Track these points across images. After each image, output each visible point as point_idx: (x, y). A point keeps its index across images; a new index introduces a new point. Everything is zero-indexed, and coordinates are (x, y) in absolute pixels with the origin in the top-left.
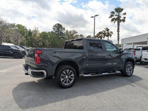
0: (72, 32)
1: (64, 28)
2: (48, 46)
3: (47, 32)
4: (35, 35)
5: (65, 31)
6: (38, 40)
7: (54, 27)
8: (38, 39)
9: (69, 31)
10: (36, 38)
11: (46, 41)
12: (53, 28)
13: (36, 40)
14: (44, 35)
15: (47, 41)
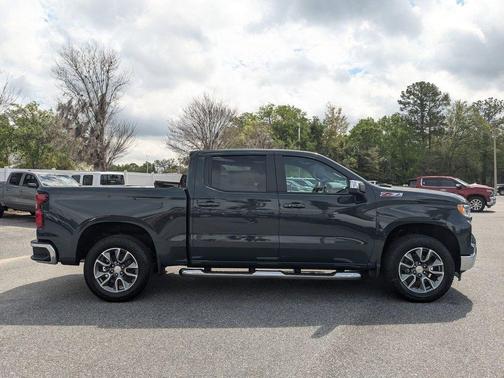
0: (484, 107)
1: (446, 98)
2: (377, 167)
3: (376, 121)
4: (333, 133)
5: (449, 108)
6: (340, 151)
7: (403, 96)
8: (342, 146)
9: (470, 104)
10: (336, 145)
11: (370, 152)
12: (400, 102)
13: (334, 149)
14: (363, 131)
15: (374, 151)
